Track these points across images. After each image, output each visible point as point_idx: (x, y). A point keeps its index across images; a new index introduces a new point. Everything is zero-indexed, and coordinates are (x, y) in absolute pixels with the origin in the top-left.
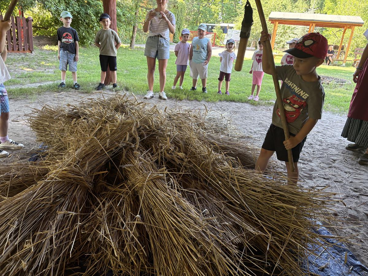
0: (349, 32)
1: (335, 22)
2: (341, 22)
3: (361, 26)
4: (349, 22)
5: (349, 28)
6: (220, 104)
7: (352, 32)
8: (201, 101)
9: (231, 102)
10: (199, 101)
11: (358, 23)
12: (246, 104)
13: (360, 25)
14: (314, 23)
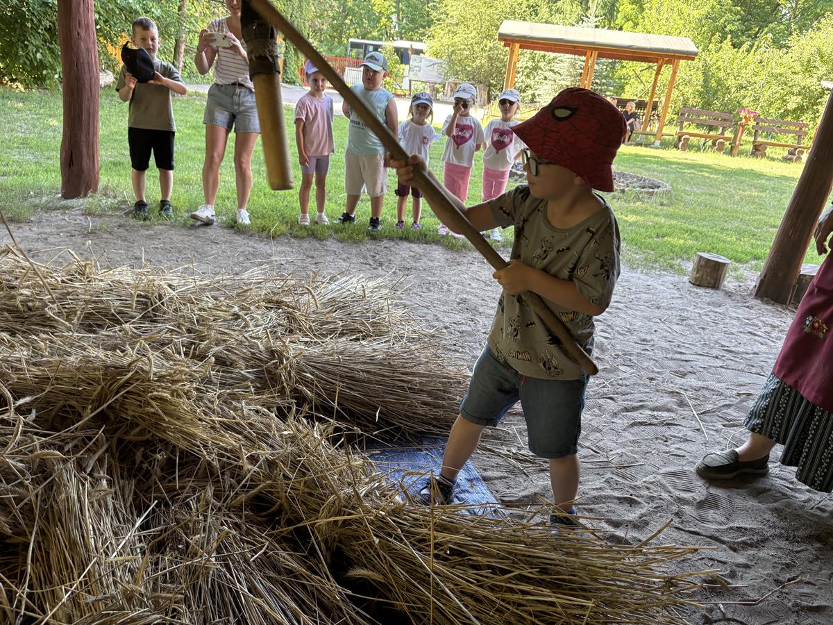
0: (667, 71)
1: (638, 48)
2: (651, 49)
3: (693, 59)
4: (668, 51)
5: (668, 62)
6: (374, 247)
7: (675, 72)
9: (400, 242)
11: (688, 52)
12: (435, 247)
13: (690, 56)
14: (595, 49)
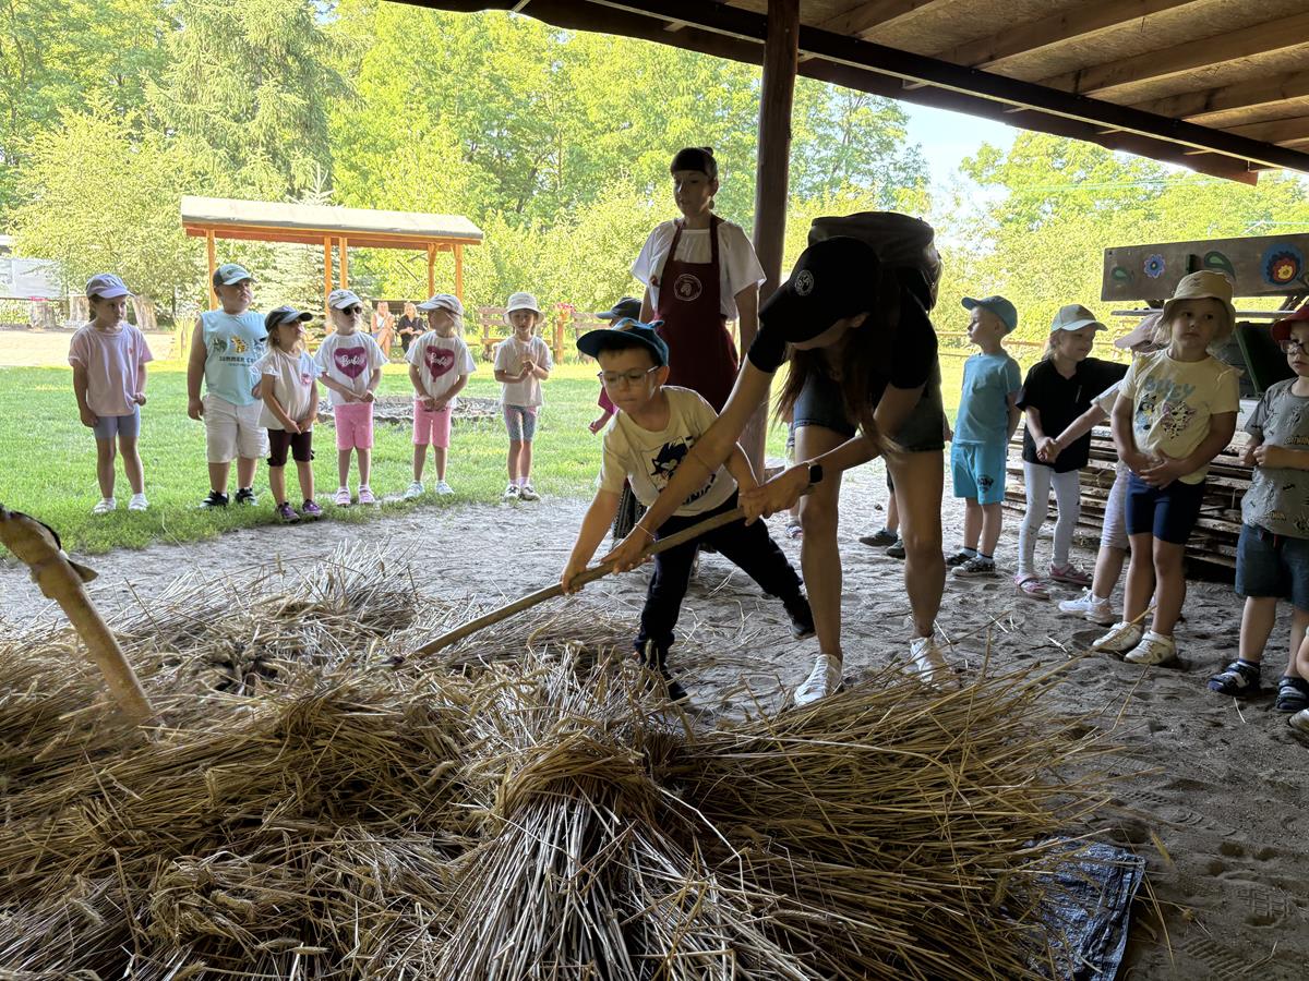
1: (403, 232)
2: (421, 233)
3: (478, 243)
4: (444, 233)
5: (444, 248)
7: (459, 262)
8: (148, 547)
10: (139, 549)
11: (469, 235)
13: (473, 240)
14: (343, 235)
